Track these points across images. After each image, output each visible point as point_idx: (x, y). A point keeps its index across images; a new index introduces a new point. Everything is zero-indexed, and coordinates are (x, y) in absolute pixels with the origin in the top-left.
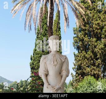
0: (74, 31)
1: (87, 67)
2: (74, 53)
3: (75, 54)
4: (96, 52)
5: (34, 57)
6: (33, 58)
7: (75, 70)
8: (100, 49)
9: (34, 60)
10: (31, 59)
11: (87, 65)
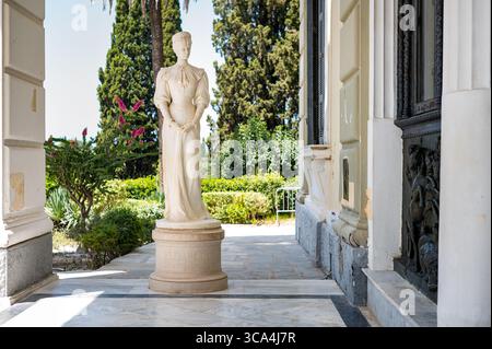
0: (215, 5)
1: (248, 100)
2: (215, 63)
3: (217, 67)
4: (271, 61)
5: (108, 72)
6: (106, 75)
7: (216, 108)
8: (281, 55)
9: (109, 81)
10: (102, 79)
11: (248, 96)
